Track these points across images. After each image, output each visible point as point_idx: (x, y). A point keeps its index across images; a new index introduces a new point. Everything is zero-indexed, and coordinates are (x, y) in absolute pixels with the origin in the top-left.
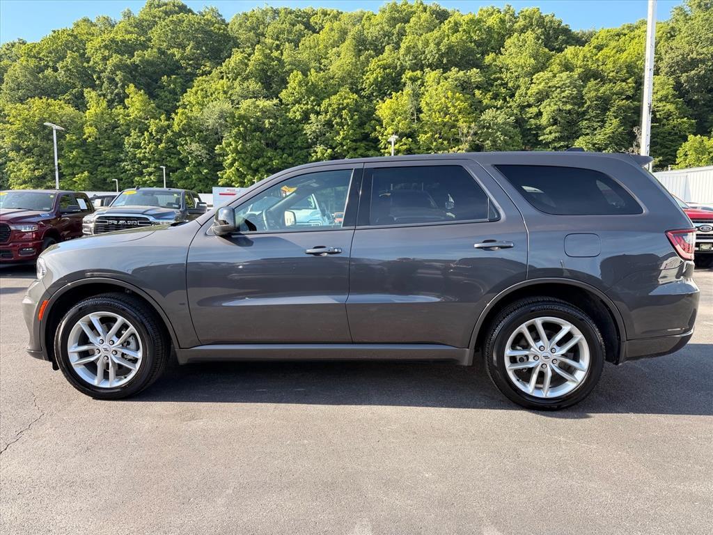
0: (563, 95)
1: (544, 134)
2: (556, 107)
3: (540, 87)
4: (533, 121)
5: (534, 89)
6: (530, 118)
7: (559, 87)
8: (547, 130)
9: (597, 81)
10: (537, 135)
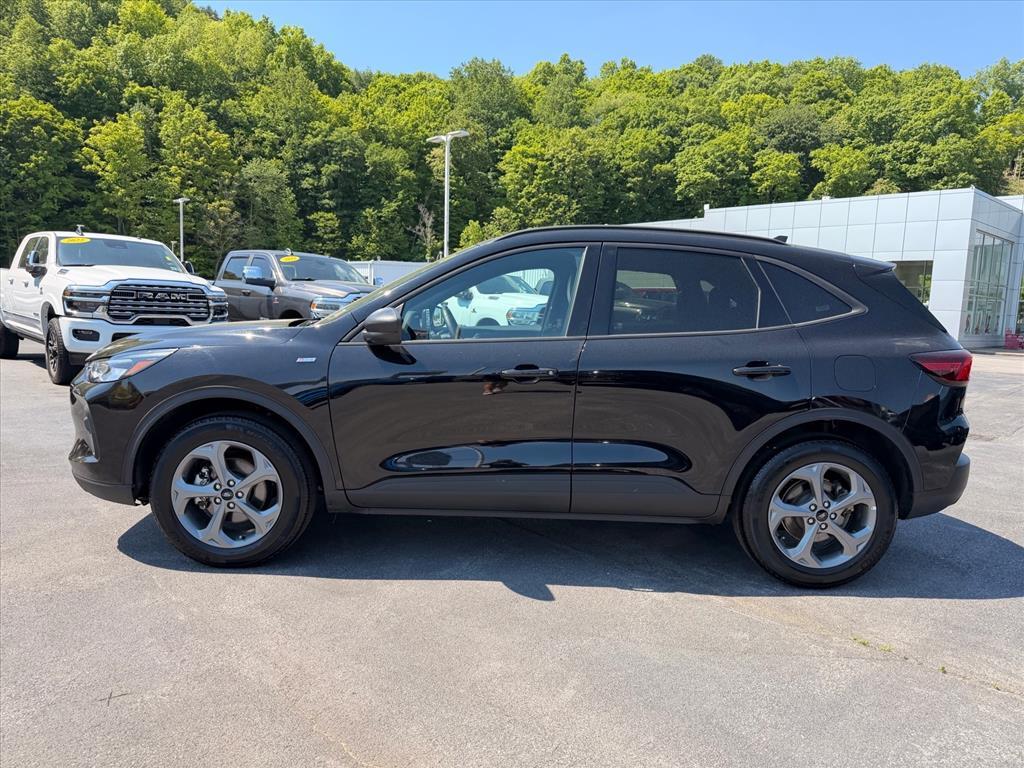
0: (344, 153)
1: (324, 198)
2: (337, 167)
3: (318, 139)
4: (311, 181)
5: (310, 141)
6: (307, 175)
7: (338, 144)
8: (327, 194)
9: (378, 144)
10: (315, 198)
